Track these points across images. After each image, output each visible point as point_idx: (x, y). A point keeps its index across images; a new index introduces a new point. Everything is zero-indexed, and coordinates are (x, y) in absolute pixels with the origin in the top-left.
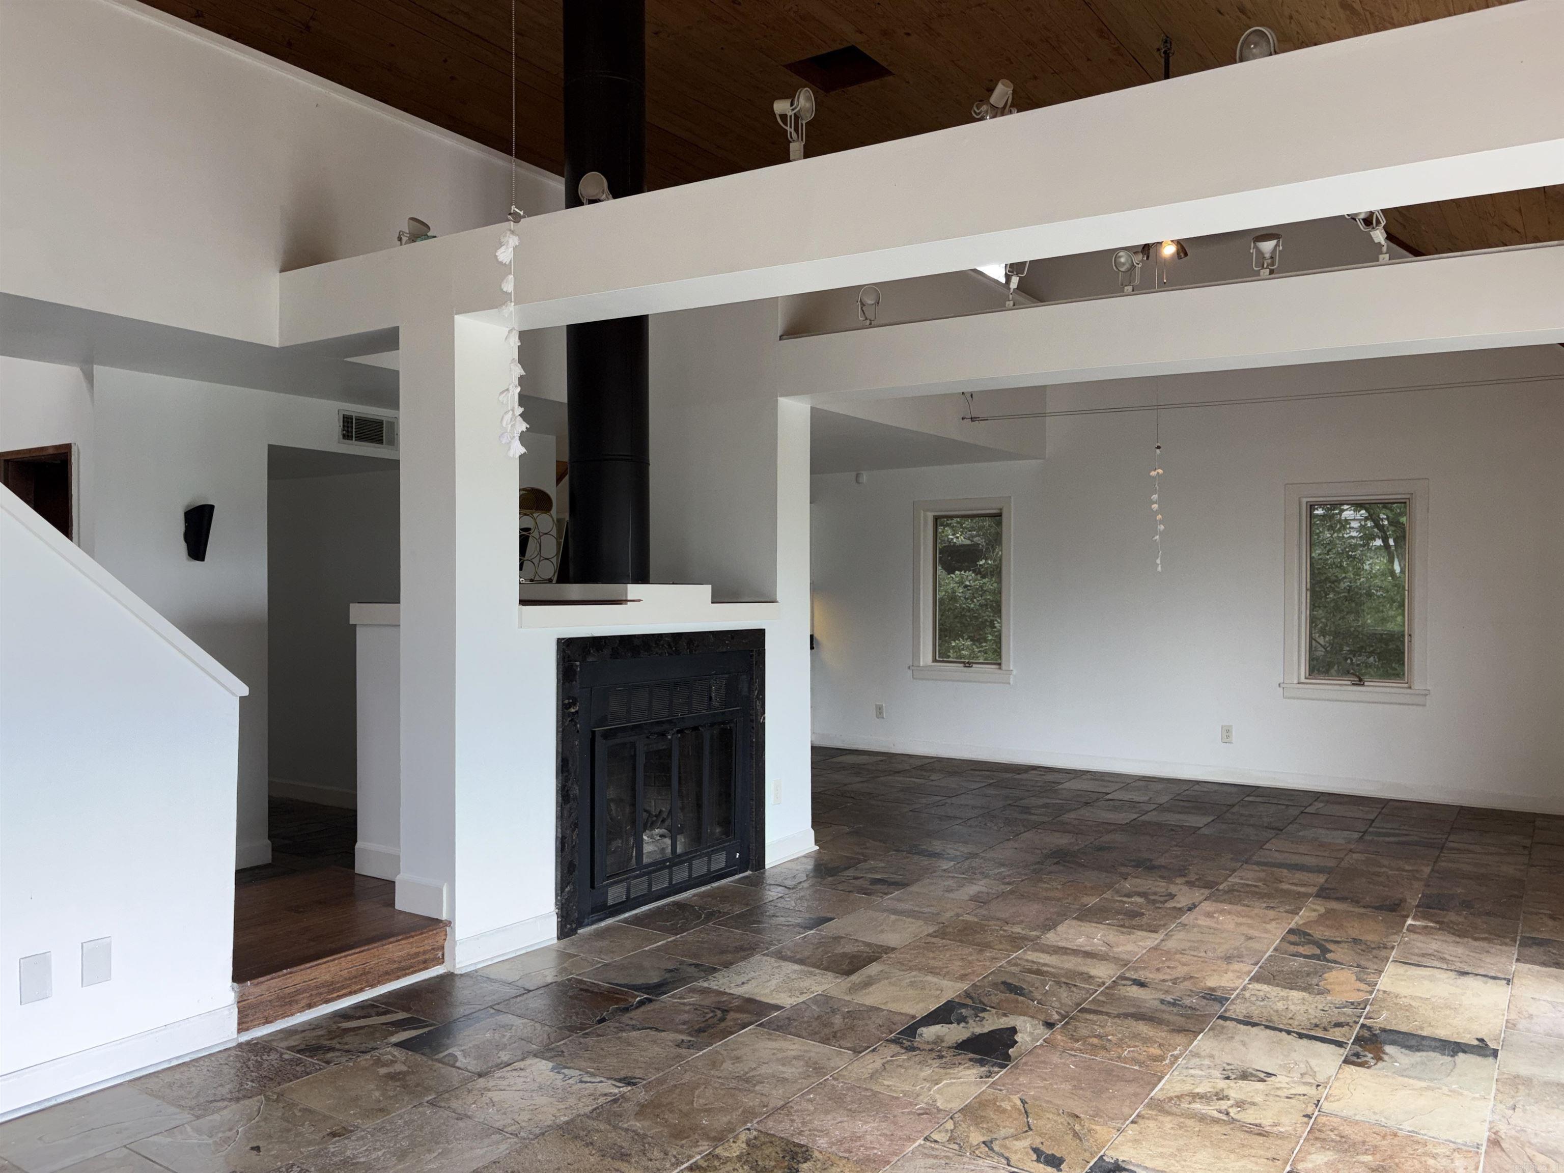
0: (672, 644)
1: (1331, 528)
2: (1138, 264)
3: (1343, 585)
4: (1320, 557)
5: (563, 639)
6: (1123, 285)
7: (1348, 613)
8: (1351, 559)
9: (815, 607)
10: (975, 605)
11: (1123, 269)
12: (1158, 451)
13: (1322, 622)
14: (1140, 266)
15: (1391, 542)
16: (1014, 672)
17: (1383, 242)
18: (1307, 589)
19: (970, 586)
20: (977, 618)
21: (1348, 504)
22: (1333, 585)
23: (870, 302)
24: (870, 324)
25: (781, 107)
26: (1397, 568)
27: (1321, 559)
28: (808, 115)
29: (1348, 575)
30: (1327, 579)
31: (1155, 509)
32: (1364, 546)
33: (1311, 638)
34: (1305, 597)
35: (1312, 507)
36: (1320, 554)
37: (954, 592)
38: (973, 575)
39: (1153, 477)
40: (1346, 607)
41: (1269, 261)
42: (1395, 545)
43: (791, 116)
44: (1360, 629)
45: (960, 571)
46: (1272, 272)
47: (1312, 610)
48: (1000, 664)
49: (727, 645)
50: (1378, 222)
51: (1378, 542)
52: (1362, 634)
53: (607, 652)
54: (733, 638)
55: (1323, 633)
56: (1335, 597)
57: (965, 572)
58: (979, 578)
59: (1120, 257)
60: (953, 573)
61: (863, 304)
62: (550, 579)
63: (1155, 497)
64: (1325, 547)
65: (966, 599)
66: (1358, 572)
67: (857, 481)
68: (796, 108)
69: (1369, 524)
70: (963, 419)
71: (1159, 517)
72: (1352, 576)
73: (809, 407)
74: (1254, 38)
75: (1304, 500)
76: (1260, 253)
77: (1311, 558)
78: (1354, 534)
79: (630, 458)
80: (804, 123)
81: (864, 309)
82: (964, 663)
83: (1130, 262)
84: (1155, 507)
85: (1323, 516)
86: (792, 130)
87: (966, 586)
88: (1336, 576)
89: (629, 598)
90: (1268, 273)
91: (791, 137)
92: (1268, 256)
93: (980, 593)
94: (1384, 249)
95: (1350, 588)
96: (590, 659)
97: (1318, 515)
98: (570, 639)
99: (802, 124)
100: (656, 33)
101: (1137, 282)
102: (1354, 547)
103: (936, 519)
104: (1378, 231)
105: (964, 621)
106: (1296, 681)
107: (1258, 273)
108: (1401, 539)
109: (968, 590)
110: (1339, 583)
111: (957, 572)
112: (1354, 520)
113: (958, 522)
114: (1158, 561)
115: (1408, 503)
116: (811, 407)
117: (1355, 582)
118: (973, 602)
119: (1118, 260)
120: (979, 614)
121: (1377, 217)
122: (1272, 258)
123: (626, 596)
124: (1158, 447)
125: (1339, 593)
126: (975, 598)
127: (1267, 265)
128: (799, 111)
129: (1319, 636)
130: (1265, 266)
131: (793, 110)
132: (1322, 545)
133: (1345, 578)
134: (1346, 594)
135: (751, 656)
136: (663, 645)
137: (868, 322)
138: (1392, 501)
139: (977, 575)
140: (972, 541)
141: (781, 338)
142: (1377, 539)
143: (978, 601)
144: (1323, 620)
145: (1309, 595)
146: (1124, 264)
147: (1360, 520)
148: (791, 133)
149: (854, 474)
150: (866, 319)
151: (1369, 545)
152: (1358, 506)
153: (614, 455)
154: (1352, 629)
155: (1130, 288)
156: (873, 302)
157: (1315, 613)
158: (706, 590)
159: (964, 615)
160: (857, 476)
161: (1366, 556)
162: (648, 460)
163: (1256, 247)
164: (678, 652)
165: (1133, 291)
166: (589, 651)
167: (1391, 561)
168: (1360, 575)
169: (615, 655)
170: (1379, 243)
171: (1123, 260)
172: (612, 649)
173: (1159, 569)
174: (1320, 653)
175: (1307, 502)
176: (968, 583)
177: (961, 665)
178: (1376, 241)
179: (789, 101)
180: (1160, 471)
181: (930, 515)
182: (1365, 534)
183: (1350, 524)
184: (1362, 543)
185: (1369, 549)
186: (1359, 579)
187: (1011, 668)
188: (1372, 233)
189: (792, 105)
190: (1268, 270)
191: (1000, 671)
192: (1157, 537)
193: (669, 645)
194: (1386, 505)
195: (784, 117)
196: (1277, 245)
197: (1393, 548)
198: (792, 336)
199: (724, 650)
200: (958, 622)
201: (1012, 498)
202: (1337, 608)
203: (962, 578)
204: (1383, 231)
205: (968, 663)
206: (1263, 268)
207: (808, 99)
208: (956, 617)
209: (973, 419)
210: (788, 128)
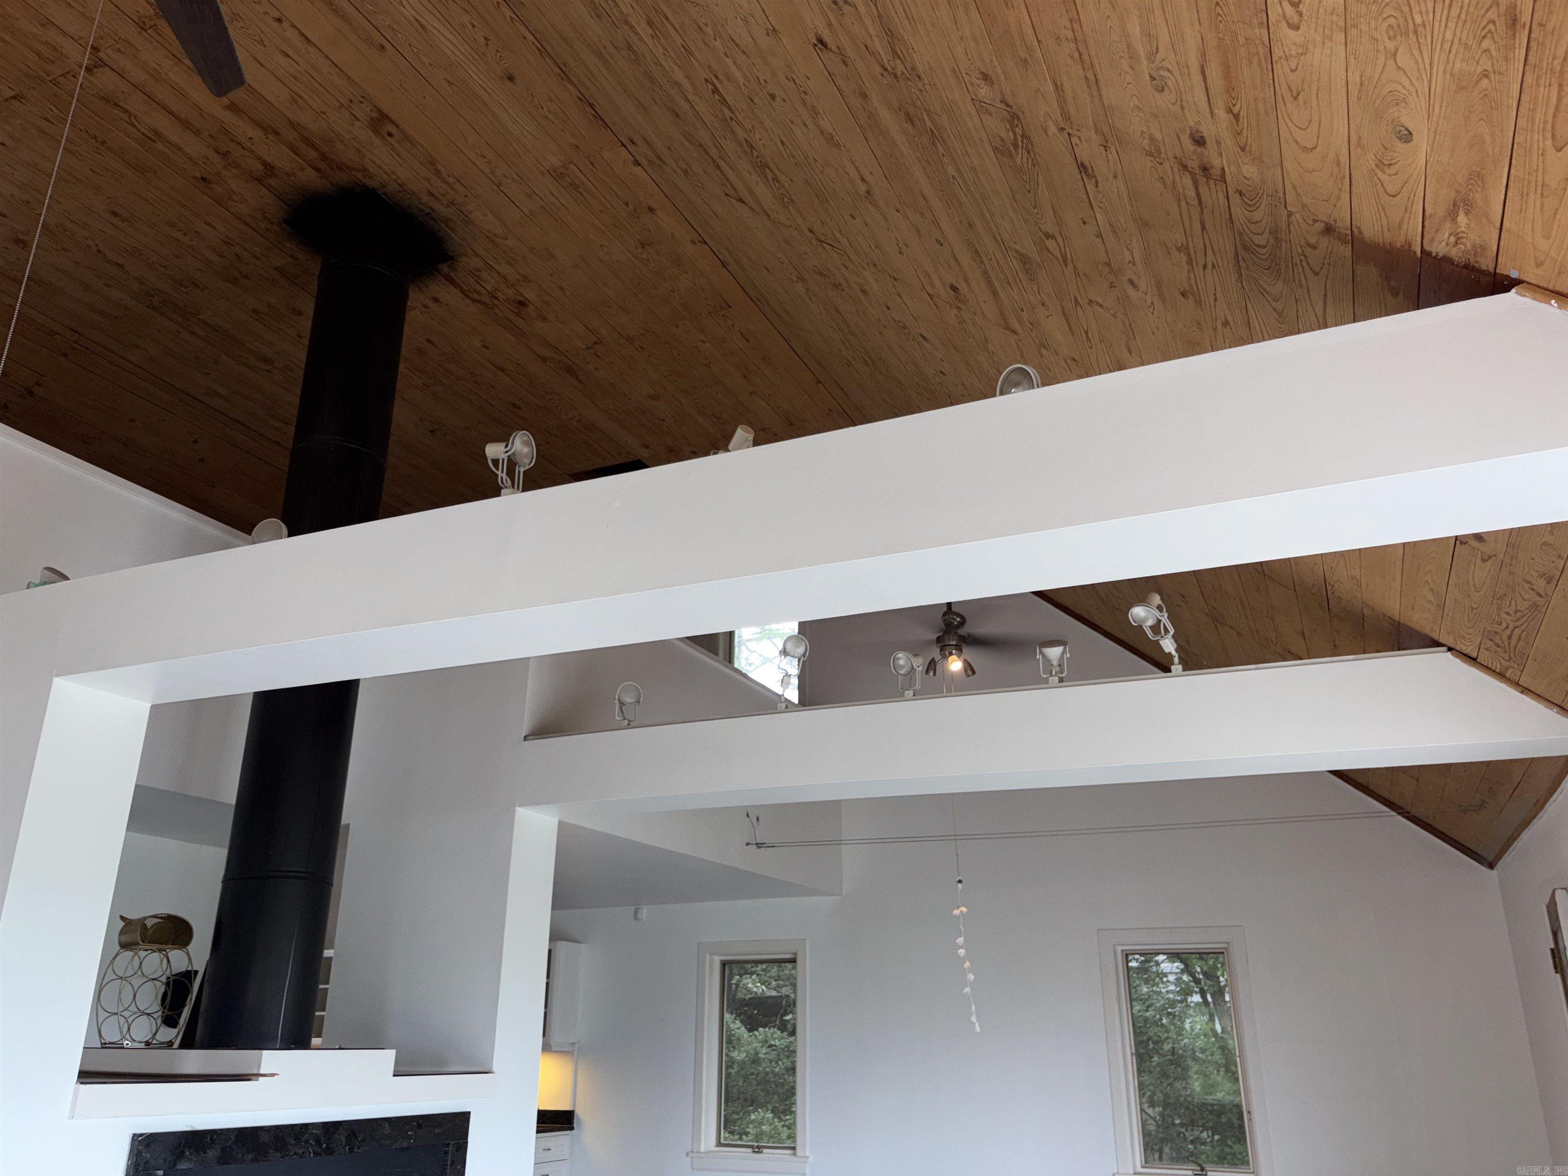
0: (323, 1139)
1: (1147, 981)
2: (918, 667)
3: (1167, 1047)
4: (1140, 1014)
5: (141, 1135)
6: (904, 689)
7: (1175, 1079)
8: (1171, 1017)
9: (580, 1076)
10: (780, 1068)
11: (902, 672)
12: (960, 885)
13: (1149, 1090)
14: (920, 669)
15: (1209, 999)
16: (811, 1159)
17: (1174, 653)
18: (1132, 1054)
19: (775, 1046)
20: (783, 1085)
21: (1164, 954)
22: (1156, 1047)
23: (629, 700)
24: (629, 725)
25: (494, 450)
26: (1218, 1028)
27: (1141, 1016)
28: (527, 461)
29: (1170, 1034)
30: (1150, 1039)
31: (961, 955)
32: (1181, 1002)
33: (1142, 1110)
34: (1131, 1064)
35: (1127, 956)
36: (1139, 1011)
37: (757, 1053)
38: (779, 1032)
39: (957, 917)
40: (1173, 1073)
41: (1058, 669)
42: (1213, 1002)
43: (503, 460)
44: (1190, 1099)
45: (764, 1027)
46: (1061, 680)
47: (1139, 1076)
48: (794, 1148)
49: (410, 1137)
50: (1166, 631)
51: (1197, 998)
52: (1193, 1105)
53: (212, 1154)
54: (419, 1126)
55: (1152, 1105)
56: (1160, 1061)
57: (769, 1029)
58: (786, 1036)
59: (899, 659)
60: (757, 1030)
61: (622, 704)
62: (171, 1041)
63: (960, 940)
64: (1144, 1003)
65: (771, 1061)
66: (1180, 1031)
67: (636, 918)
68: (510, 450)
69: (1185, 978)
70: (747, 844)
71: (967, 964)
72: (1175, 1036)
73: (555, 821)
74: (1016, 377)
75: (1119, 949)
76: (1046, 659)
77: (1132, 1014)
78: (1172, 987)
79: (303, 875)
80: (522, 470)
81: (623, 708)
82: (752, 1147)
83: (909, 664)
84: (962, 952)
85: (1138, 968)
86: (504, 475)
87: (770, 1046)
88: (1158, 1036)
89: (262, 1072)
90: (1057, 681)
91: (502, 482)
92: (1055, 663)
93: (787, 1054)
94: (1176, 660)
95: (1173, 1052)
96: (183, 1166)
97: (1132, 968)
98: (152, 1134)
99: (519, 472)
100: (432, 432)
101: (918, 687)
102: (1173, 1004)
103: (724, 964)
104: (1167, 640)
105: (768, 1087)
106: (1131, 1171)
107: (1046, 681)
108: (1219, 993)
109: (774, 1050)
110: (1163, 1045)
111: (761, 1029)
112: (1171, 973)
113: (763, 970)
114: (974, 1019)
115: (1225, 953)
116: (559, 821)
117: (1178, 1043)
118: (778, 1065)
119: (896, 662)
120: (785, 1080)
121: (1164, 624)
122: (1060, 665)
123: (259, 1067)
124: (960, 881)
125: (1163, 1056)
126: (781, 1060)
127: (1056, 673)
128: (513, 453)
129: (1149, 1107)
130: (1054, 673)
131: (507, 452)
132: (1141, 1000)
133: (1168, 1038)
134: (1170, 1057)
135: (446, 1153)
136: (307, 1142)
137: (626, 722)
138: (1206, 951)
139: (782, 1032)
140: (778, 992)
141: (526, 738)
142: (1194, 995)
143: (783, 1063)
144: (1151, 1087)
145: (1134, 1061)
146: (902, 667)
147: (1176, 973)
148: (502, 478)
149: (633, 908)
150: (625, 719)
151: (1187, 1002)
152: (1174, 956)
153: (283, 871)
154: (1182, 1099)
155: (911, 692)
156: (633, 701)
157: (1141, 1079)
158: (388, 1057)
159: (768, 1081)
160: (636, 911)
161: (1186, 1014)
162: (332, 879)
163: (1041, 653)
164: (330, 1151)
165: (914, 695)
166: (183, 1153)
167: (1212, 1019)
168: (1183, 1035)
169: (225, 1159)
170: (1170, 653)
171: (901, 662)
172: (222, 1149)
173: (978, 1029)
174: (1152, 1127)
175: (1122, 951)
176: (773, 1043)
177: (750, 1150)
178: (1167, 651)
179: (504, 444)
180: (964, 909)
181: (717, 960)
182: (1182, 989)
183: (1167, 977)
184: (1179, 998)
185: (1188, 1006)
186: (1182, 1040)
187: (808, 1154)
188: (1161, 642)
189: (506, 447)
190: (1057, 678)
191: (793, 1158)
192: (967, 990)
193: (318, 1142)
194: (1202, 955)
195: (496, 462)
196: (1064, 652)
197: (1212, 1005)
198: (537, 737)
199: (405, 1145)
200: (761, 1090)
201: (807, 941)
202: (1165, 1075)
203: (766, 1036)
204: (1172, 640)
205: (758, 1147)
206: (1051, 675)
207: (526, 443)
208: (758, 1084)
209: (759, 845)
210: (499, 473)
